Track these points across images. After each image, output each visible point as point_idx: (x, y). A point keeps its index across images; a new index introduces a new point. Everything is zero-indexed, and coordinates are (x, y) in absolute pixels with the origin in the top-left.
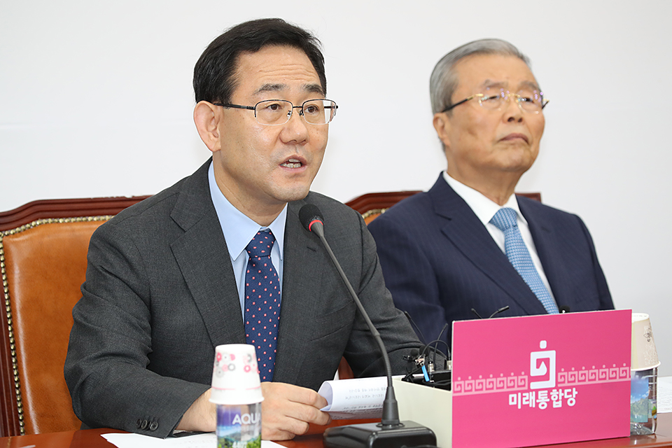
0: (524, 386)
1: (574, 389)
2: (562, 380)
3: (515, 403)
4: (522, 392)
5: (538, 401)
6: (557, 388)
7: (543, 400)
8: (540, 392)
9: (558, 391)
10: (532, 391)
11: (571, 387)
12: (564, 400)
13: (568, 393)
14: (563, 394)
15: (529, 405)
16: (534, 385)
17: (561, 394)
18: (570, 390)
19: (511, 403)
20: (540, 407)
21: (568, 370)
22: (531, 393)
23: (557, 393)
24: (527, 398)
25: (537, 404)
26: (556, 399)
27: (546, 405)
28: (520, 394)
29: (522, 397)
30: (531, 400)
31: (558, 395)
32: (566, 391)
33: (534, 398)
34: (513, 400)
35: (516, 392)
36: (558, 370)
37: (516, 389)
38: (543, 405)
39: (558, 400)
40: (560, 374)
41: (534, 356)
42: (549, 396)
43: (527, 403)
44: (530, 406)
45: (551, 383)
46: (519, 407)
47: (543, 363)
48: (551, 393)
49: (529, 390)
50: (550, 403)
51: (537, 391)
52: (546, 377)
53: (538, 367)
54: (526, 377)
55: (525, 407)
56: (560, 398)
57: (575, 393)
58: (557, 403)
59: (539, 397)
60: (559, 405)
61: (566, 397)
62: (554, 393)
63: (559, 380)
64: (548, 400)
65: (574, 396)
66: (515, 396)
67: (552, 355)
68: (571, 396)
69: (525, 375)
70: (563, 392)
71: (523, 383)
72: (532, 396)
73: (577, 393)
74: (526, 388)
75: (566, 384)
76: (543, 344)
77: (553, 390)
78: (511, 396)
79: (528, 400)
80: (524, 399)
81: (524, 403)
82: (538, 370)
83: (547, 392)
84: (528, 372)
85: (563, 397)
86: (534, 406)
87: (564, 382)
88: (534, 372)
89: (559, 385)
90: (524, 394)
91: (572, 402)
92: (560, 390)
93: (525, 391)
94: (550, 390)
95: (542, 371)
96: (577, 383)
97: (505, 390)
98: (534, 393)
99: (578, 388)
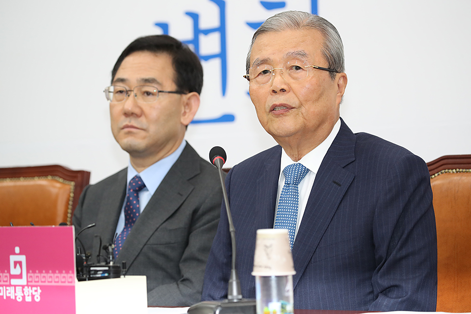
0: (7, 281)
1: (39, 288)
5: (16, 295)
6: (28, 286)
8: (17, 288)
10: (12, 286)
11: (36, 286)
12: (33, 296)
15: (10, 297)
17: (31, 291)
21: (34, 272)
22: (11, 287)
26: (27, 294)
29: (6, 290)
31: (29, 291)
33: (13, 291)
39: (28, 296)
40: (29, 275)
42: (23, 292)
44: (11, 298)
46: (5, 298)
49: (10, 285)
50: (24, 297)
51: (15, 286)
54: (8, 275)
56: (30, 294)
58: (28, 297)
59: (17, 291)
61: (34, 293)
64: (22, 295)
65: (39, 294)
69: (7, 272)
74: (8, 283)
75: (33, 283)
80: (7, 291)
81: (8, 295)
83: (21, 288)
86: (14, 298)
89: (29, 284)
92: (30, 288)
94: (23, 287)
96: (40, 284)
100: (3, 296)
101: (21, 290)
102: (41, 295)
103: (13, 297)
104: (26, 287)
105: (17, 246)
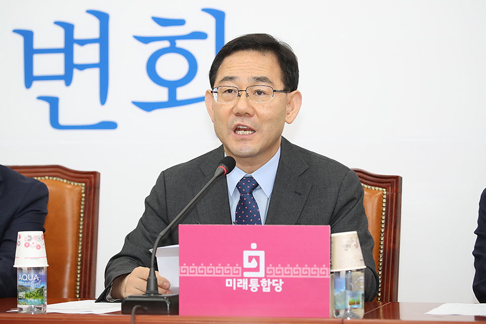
0: (238, 274)
1: (281, 280)
2: (271, 272)
3: (231, 285)
4: (237, 278)
5: (250, 286)
7: (254, 287)
8: (251, 280)
9: (267, 280)
10: (245, 278)
11: (278, 279)
12: (272, 288)
13: (276, 283)
14: (271, 283)
15: (242, 288)
16: (246, 274)
17: (269, 283)
18: (277, 280)
19: (227, 285)
20: (252, 290)
21: (275, 265)
22: (244, 280)
23: (266, 281)
24: (241, 283)
25: (249, 288)
26: (266, 285)
27: (257, 290)
28: (235, 280)
29: (237, 282)
30: (244, 284)
31: (267, 283)
32: (274, 281)
34: (229, 283)
35: (232, 278)
36: (267, 265)
37: (231, 275)
38: (254, 289)
39: (267, 287)
40: (268, 268)
41: (246, 254)
42: (260, 283)
43: (241, 286)
44: (244, 288)
45: (261, 274)
46: (234, 288)
47: (254, 259)
48: (261, 281)
49: (242, 277)
50: (260, 288)
51: (249, 279)
52: (257, 269)
53: (250, 261)
54: (240, 268)
55: (240, 290)
56: (269, 285)
57: (281, 282)
58: (266, 288)
59: (251, 283)
60: (268, 290)
61: (274, 285)
62: (264, 281)
63: (268, 272)
64: (259, 286)
65: (281, 285)
66: (231, 280)
67: (261, 254)
68: (278, 284)
69: (239, 266)
70: (271, 281)
71: (237, 272)
72: (245, 282)
73: (283, 283)
74: (240, 275)
75: (274, 276)
76: (254, 246)
77: (263, 279)
78: (227, 280)
79: (242, 284)
80: (238, 283)
81: (239, 286)
82: (250, 263)
83: (257, 280)
84: (241, 264)
85: (271, 285)
86: (247, 289)
87: (272, 274)
88: (246, 264)
89: (268, 276)
90: (238, 280)
91: (279, 288)
92: (269, 280)
93: (239, 278)
94: (260, 279)
95: (254, 264)
96: (283, 276)
97: (223, 275)
98: (247, 280)
99: (283, 279)
100: (232, 287)
103: (245, 288)
104: (264, 280)
105: (254, 242)
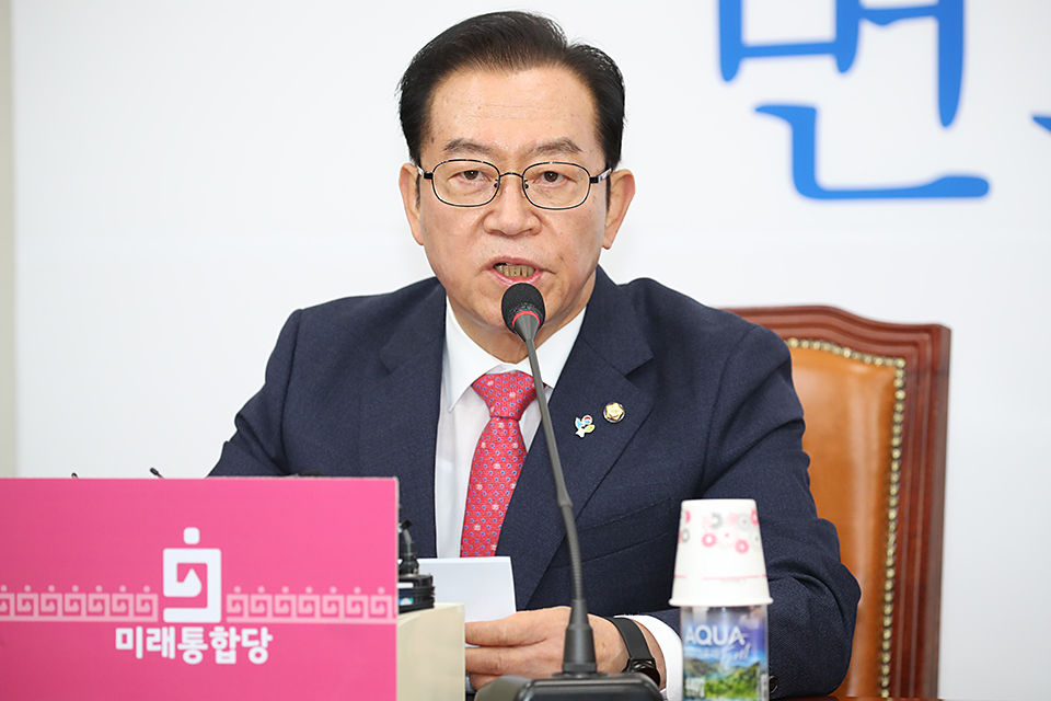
101: (201, 636)
102: (271, 647)
